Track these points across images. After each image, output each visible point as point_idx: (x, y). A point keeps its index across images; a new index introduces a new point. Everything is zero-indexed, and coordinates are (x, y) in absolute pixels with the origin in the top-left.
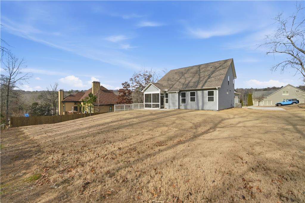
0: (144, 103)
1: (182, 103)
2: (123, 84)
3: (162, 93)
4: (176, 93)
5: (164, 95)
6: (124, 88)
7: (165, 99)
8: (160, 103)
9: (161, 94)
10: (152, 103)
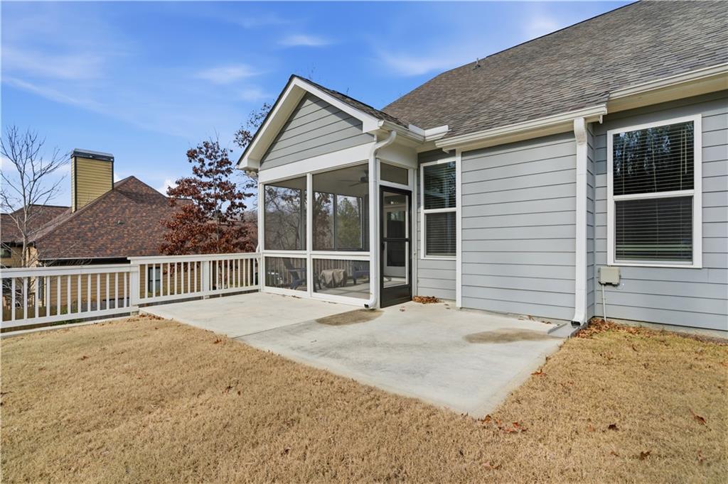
0: (261, 253)
1: (619, 255)
2: (192, 155)
3: (395, 160)
4: (570, 134)
5: (411, 186)
6: (196, 171)
7: (420, 214)
8: (372, 256)
9: (388, 171)
10: (309, 254)
